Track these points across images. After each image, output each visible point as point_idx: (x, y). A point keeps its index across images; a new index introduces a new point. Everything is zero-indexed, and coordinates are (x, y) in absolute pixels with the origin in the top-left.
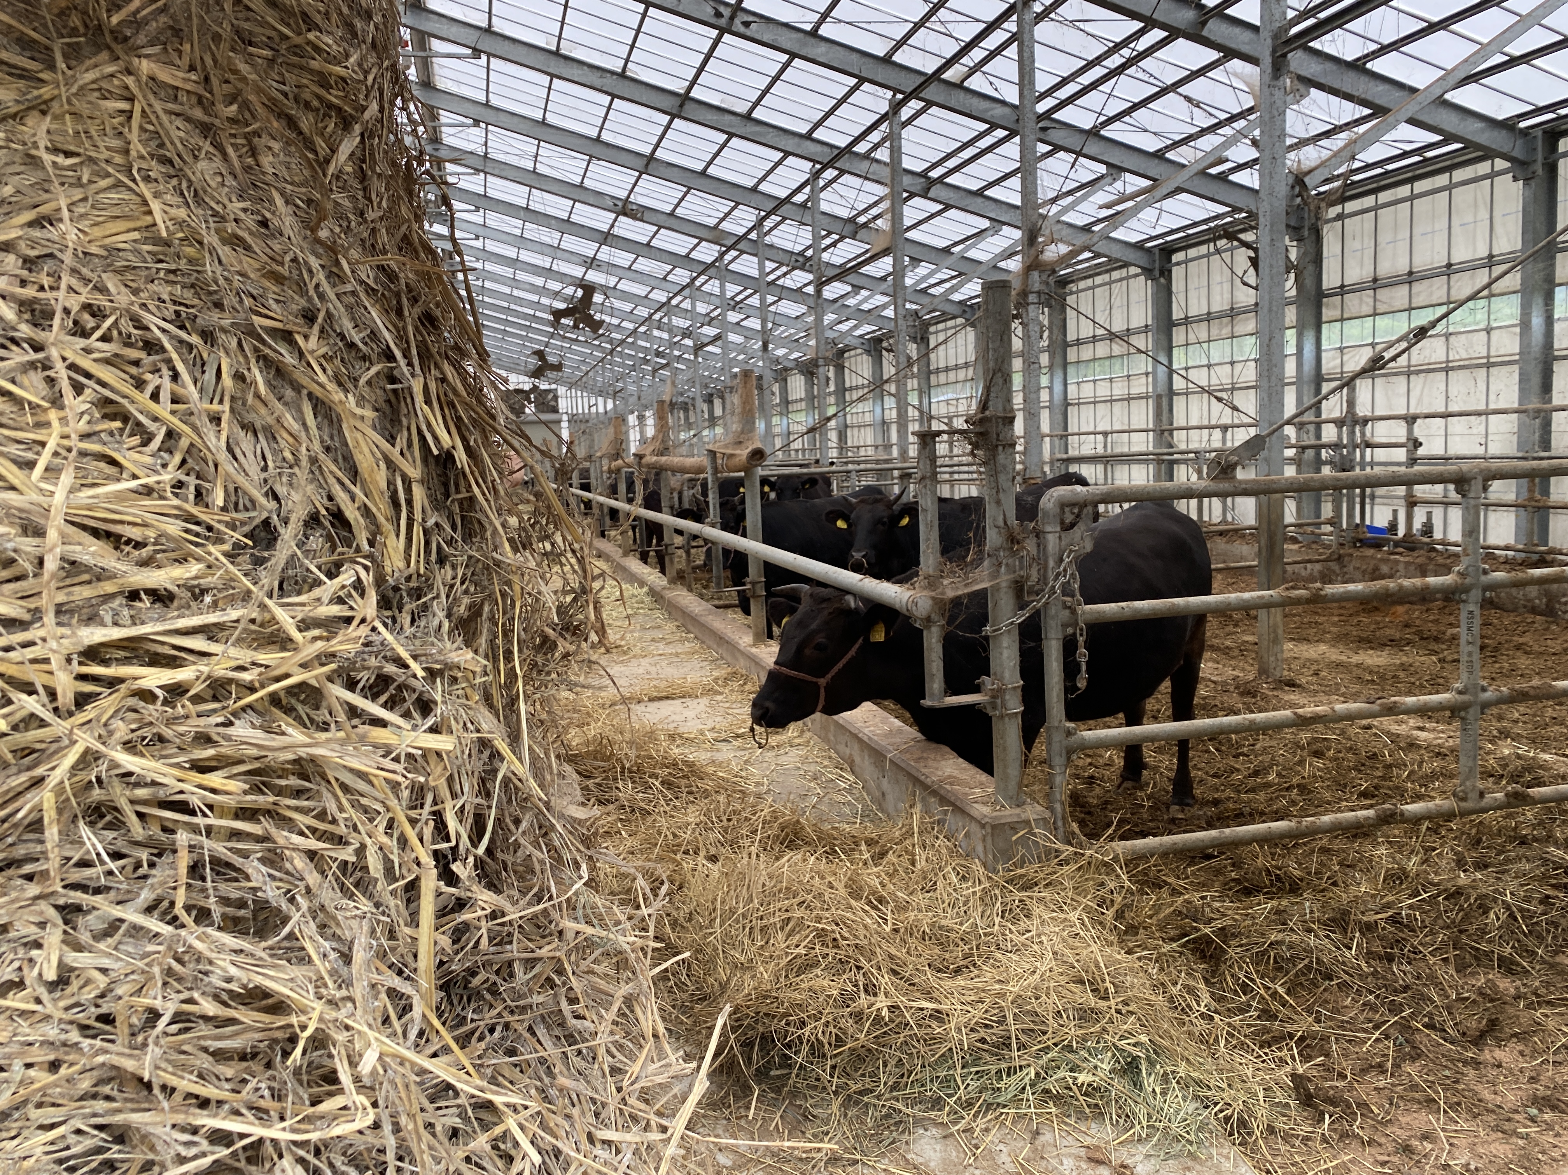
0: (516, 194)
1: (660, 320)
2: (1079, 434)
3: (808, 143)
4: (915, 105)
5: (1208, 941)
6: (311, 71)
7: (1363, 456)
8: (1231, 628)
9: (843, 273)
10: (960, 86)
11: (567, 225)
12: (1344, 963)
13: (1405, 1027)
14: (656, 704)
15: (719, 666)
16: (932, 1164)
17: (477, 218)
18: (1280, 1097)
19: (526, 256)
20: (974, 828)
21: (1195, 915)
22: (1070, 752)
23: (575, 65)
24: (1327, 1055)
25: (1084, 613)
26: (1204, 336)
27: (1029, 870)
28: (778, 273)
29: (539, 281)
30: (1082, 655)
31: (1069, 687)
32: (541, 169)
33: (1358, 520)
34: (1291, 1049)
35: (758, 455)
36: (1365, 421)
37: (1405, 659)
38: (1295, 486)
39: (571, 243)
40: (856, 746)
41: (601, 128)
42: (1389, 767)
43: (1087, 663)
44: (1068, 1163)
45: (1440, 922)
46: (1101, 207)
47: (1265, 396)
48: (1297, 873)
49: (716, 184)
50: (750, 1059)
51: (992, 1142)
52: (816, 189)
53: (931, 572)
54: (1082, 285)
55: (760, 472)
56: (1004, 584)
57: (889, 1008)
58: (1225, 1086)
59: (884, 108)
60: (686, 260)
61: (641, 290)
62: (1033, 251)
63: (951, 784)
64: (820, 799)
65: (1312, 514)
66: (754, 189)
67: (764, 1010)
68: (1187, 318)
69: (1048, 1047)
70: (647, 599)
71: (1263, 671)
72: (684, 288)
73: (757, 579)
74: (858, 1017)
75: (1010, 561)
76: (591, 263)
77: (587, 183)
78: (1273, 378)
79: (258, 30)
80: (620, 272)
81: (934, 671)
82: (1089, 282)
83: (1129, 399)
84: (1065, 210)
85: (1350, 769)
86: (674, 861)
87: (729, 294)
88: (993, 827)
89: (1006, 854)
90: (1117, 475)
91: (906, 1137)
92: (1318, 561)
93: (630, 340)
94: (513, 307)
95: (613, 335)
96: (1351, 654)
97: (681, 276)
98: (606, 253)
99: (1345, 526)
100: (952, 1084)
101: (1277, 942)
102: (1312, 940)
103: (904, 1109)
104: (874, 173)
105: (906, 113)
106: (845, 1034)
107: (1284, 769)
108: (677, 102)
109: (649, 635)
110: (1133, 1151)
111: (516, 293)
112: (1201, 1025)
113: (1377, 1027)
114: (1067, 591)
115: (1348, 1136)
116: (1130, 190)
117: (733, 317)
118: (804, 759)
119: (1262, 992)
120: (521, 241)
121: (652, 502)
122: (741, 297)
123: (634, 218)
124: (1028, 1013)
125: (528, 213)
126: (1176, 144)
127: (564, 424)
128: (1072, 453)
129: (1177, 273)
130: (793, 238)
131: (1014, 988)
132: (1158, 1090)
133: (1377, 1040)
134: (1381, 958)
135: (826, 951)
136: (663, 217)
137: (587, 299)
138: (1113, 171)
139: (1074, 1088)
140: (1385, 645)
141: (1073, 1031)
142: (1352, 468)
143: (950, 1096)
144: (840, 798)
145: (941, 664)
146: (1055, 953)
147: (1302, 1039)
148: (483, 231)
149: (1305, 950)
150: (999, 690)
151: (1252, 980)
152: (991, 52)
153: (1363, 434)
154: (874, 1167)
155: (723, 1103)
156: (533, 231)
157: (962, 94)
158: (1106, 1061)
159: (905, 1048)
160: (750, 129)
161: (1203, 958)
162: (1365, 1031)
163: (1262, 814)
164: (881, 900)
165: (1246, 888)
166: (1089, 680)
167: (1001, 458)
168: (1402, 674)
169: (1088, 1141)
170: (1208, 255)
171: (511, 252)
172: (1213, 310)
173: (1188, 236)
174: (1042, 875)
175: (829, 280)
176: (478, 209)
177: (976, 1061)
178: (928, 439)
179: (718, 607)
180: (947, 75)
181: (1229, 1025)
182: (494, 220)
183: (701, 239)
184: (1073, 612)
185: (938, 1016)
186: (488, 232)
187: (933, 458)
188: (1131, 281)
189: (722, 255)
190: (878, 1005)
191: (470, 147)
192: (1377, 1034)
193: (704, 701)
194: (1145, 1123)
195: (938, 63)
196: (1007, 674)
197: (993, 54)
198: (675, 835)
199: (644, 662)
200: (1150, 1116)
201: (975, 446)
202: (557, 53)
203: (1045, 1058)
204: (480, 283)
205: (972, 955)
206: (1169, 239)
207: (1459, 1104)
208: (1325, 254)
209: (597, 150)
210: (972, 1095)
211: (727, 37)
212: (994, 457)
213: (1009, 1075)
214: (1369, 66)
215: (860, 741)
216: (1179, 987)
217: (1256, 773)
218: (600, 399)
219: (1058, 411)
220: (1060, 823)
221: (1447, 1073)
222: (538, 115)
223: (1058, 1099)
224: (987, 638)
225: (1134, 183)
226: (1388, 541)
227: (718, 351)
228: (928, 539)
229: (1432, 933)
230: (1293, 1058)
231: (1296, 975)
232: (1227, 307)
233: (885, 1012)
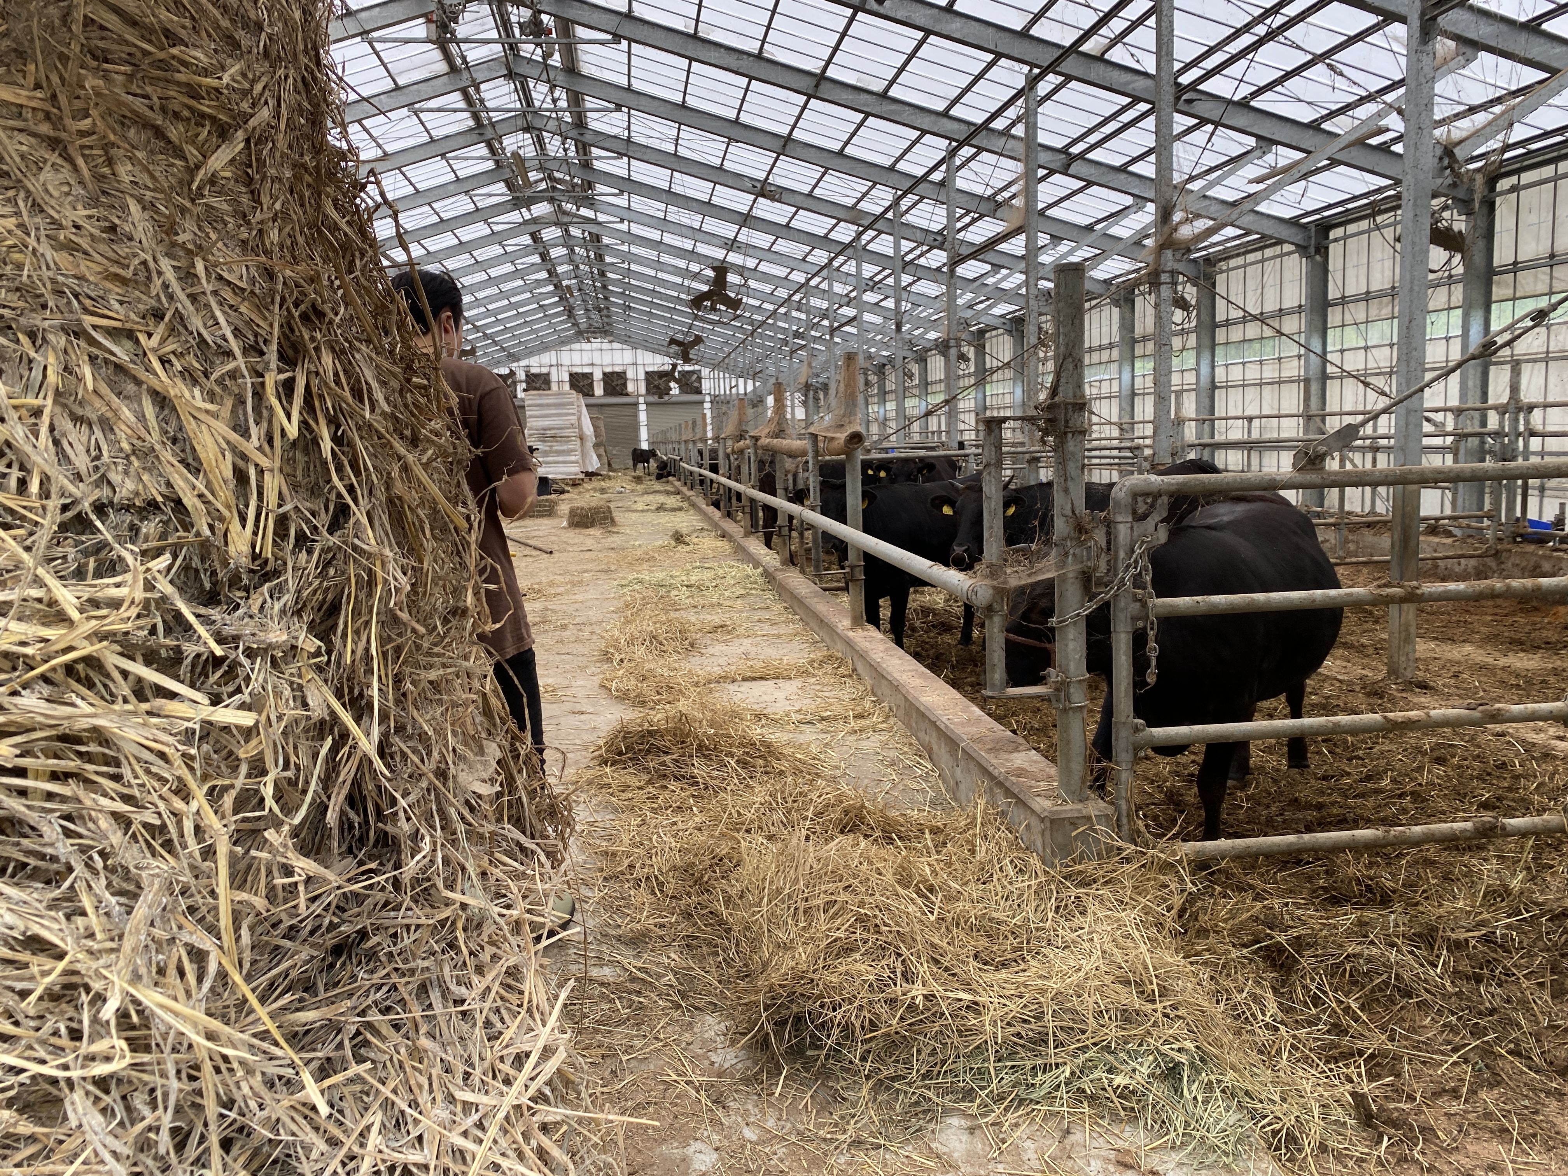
0: (657, 177)
1: (799, 302)
2: (1226, 419)
3: (945, 120)
4: (1053, 79)
5: (1280, 949)
6: (179, 84)
7: (1526, 445)
8: (1369, 625)
9: (979, 252)
10: (1100, 59)
11: (707, 208)
12: (1426, 981)
13: (1486, 1052)
14: (747, 684)
15: (819, 649)
16: (956, 1155)
17: (622, 201)
18: (1338, 1113)
19: (668, 239)
20: (1034, 821)
21: (1272, 922)
22: (1137, 748)
23: (712, 47)
24: (1398, 1075)
25: (1155, 606)
26: (1361, 317)
27: (1089, 867)
28: (918, 252)
29: (682, 264)
30: (1153, 649)
31: (1138, 681)
32: (683, 152)
33: (1518, 514)
34: (1359, 1067)
35: (856, 438)
36: (1531, 408)
37: (1559, 663)
38: (1390, 479)
39: (712, 225)
40: (934, 734)
41: (740, 110)
42: (1517, 777)
43: (1158, 658)
44: (1096, 1165)
45: (1540, 944)
46: (1251, 182)
47: (1403, 381)
48: (1389, 884)
49: (853, 164)
50: (782, 1040)
51: (1020, 1138)
52: (952, 167)
53: (994, 561)
54: (1233, 263)
55: (860, 456)
56: (1071, 575)
57: (925, 997)
58: (1277, 1098)
59: (1020, 83)
60: (824, 241)
61: (780, 271)
62: (1166, 229)
63: (1019, 776)
64: (895, 786)
65: (1474, 507)
66: (892, 168)
67: (800, 990)
68: (1343, 297)
69: (1087, 1047)
70: (761, 580)
71: (1393, 672)
72: (823, 268)
73: (856, 563)
74: (892, 1002)
75: (1078, 551)
76: (732, 245)
77: (727, 165)
78: (1413, 364)
79: (115, 47)
80: (760, 254)
81: (996, 661)
82: (1240, 261)
83: (1280, 382)
84: (1211, 185)
85: (1472, 778)
86: (733, 838)
87: (866, 274)
88: (1052, 821)
89: (1065, 849)
90: (1265, 461)
91: (932, 1126)
92: (1472, 557)
93: (770, 321)
94: (657, 289)
95: (755, 317)
96: (1498, 655)
97: (820, 257)
98: (746, 235)
99: (1503, 520)
100: (986, 1076)
101: (1354, 956)
102: (1393, 955)
103: (934, 1098)
104: (1012, 150)
105: (1043, 88)
106: (879, 1019)
107: (1399, 775)
108: (812, 82)
109: (756, 616)
110: (1166, 1158)
111: (660, 275)
112: (1263, 1035)
113: (1455, 1050)
114: (1138, 582)
115: (1406, 1160)
116: (1282, 163)
117: (870, 297)
118: (885, 745)
119: (1334, 1005)
120: (663, 224)
121: (767, 485)
122: (880, 277)
123: (773, 199)
124: (1066, 1011)
125: (669, 196)
126: (1332, 114)
127: (707, 405)
128: (1219, 438)
129: (1335, 250)
130: (928, 216)
131: (1055, 984)
132: (1200, 1098)
133: (1455, 1064)
134: (1468, 978)
135: (866, 936)
136: (801, 198)
137: (720, 280)
138: (1261, 143)
139: (1109, 1089)
140: (1539, 648)
141: (1113, 1032)
142: (1514, 458)
143: (982, 1088)
144: (915, 785)
145: (1003, 654)
146: (1104, 952)
147: (1372, 1056)
148: (628, 214)
149: (1384, 964)
150: (1063, 682)
151: (1325, 993)
152: (1133, 22)
153: (1527, 422)
154: (897, 1154)
155: (756, 1079)
156: (676, 214)
157: (1102, 67)
158: (1146, 1065)
159: (940, 1037)
160: (886, 108)
161: (1274, 966)
162: (1443, 1053)
163: (1369, 820)
164: (931, 890)
165: (1335, 897)
166: (1159, 676)
167: (1071, 445)
168: (1552, 680)
169: (1120, 1144)
170: (1368, 231)
171: (655, 235)
172: (1372, 289)
173: (1347, 210)
174: (1101, 873)
175: (964, 259)
176: (622, 192)
177: (1012, 1055)
178: (994, 426)
179: (825, 590)
180: (1085, 48)
181: (1294, 1037)
182: (639, 203)
183: (840, 220)
184: (1144, 605)
185: (974, 1007)
186: (633, 216)
187: (998, 445)
188: (1285, 258)
189: (859, 235)
190: (914, 993)
191: (614, 131)
192: (1455, 1058)
193: (797, 683)
194: (1181, 1131)
195: (1076, 34)
196: (1072, 667)
197: (1134, 25)
198: (739, 813)
199: (747, 642)
200: (1187, 1124)
201: (1046, 433)
202: (695, 37)
203: (1082, 1058)
204: (626, 266)
205: (1021, 949)
206: (1326, 214)
207: (1534, 1136)
208: (1497, 228)
209: (735, 132)
210: (1005, 1089)
211: (860, 16)
212: (1062, 443)
213: (1044, 1072)
214: (1544, 26)
215: (938, 728)
216: (1244, 994)
217: (1368, 778)
218: (741, 381)
219: (1204, 395)
220: (1124, 821)
221: (1526, 1103)
222: (678, 98)
223: (1092, 1098)
224: (1052, 630)
225: (1286, 156)
226: (1552, 537)
227: (854, 331)
228: (991, 527)
229: (1530, 955)
230: (1359, 1075)
231: (1373, 991)
232: (1388, 286)
233: (919, 1001)
